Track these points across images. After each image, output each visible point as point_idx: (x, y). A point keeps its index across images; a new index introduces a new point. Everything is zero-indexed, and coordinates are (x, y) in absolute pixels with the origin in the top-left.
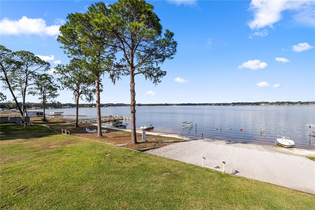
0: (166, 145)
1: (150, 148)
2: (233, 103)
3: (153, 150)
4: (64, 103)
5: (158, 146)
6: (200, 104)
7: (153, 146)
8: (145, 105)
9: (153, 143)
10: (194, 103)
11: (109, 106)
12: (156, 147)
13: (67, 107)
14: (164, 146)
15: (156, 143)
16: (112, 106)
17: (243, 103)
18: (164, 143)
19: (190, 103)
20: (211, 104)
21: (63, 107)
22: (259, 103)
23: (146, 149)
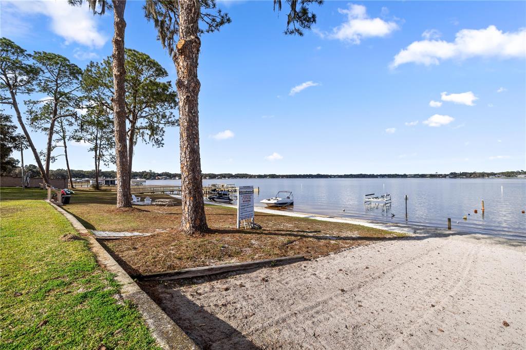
0: (337, 250)
1: (258, 258)
2: (452, 174)
3: (275, 271)
4: (160, 172)
5: (300, 248)
6: (383, 176)
7: (277, 251)
8: (283, 176)
9: (282, 235)
10: (372, 174)
11: (225, 177)
12: (291, 254)
13: (162, 178)
14: (332, 255)
15: (293, 238)
16: (229, 178)
17: (474, 173)
18: (325, 238)
19: (363, 173)
20: (405, 176)
21: (157, 178)
22: (513, 173)
23: (234, 262)
